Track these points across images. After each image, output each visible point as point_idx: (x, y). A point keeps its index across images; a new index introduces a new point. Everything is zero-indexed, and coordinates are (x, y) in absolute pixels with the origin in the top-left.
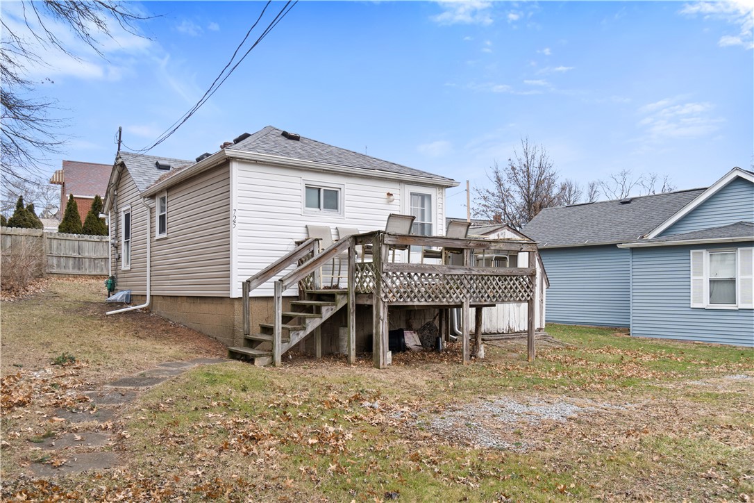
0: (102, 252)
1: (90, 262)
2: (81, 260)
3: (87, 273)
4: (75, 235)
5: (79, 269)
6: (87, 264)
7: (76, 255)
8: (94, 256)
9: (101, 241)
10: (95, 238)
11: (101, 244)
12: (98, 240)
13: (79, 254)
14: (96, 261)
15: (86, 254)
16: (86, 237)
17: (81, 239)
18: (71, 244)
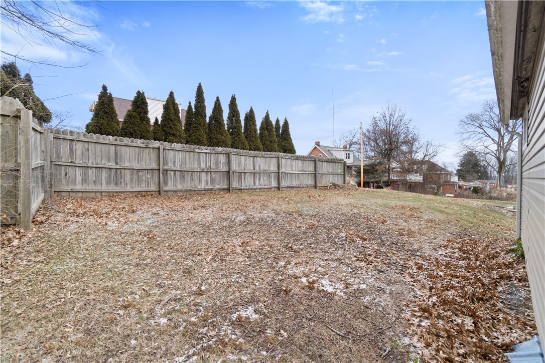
0: (148, 161)
1: (132, 174)
2: (119, 172)
3: (128, 189)
4: (110, 137)
5: (116, 184)
6: (128, 177)
7: (112, 164)
8: (136, 166)
9: (147, 147)
10: (139, 142)
11: (147, 151)
12: (143, 146)
13: (117, 164)
14: (141, 174)
15: (127, 164)
16: (127, 140)
17: (118, 143)
18: (104, 150)
